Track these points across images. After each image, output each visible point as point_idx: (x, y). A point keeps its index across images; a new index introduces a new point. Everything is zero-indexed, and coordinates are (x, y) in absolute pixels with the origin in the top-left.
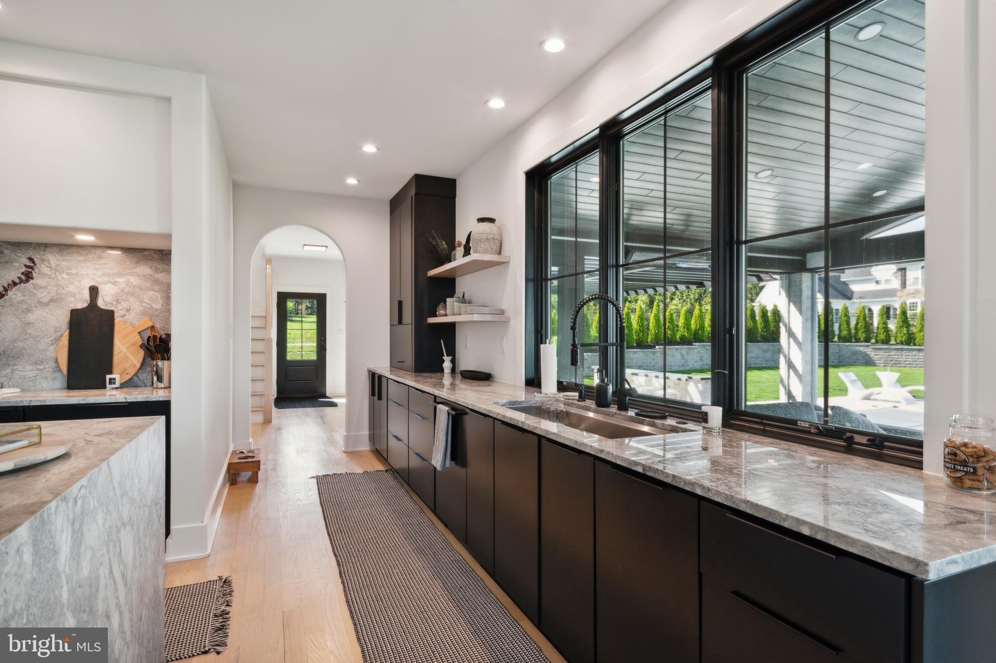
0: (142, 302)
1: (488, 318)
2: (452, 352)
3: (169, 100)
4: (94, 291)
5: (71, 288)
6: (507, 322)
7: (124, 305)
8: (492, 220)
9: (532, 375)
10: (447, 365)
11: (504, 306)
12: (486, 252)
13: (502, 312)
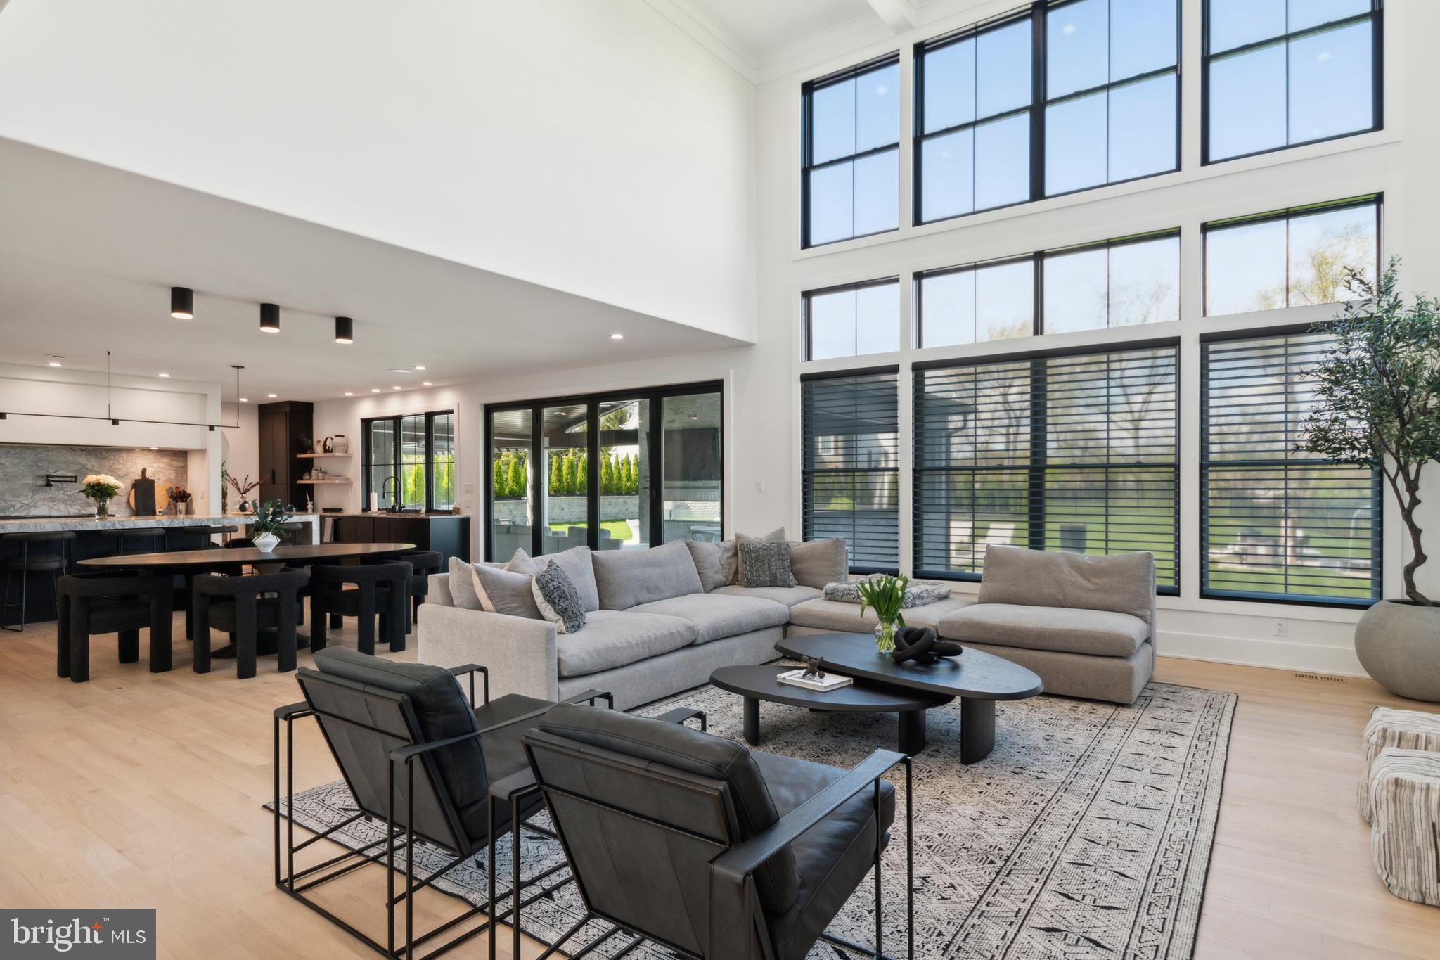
0: (165, 475)
1: (342, 482)
2: (312, 499)
3: (205, 395)
4: (144, 471)
5: (133, 470)
6: (351, 484)
7: (157, 477)
8: (342, 436)
9: (365, 507)
10: (310, 506)
11: (350, 476)
12: (340, 452)
13: (348, 479)
